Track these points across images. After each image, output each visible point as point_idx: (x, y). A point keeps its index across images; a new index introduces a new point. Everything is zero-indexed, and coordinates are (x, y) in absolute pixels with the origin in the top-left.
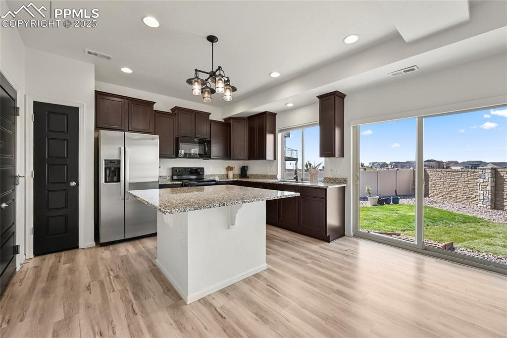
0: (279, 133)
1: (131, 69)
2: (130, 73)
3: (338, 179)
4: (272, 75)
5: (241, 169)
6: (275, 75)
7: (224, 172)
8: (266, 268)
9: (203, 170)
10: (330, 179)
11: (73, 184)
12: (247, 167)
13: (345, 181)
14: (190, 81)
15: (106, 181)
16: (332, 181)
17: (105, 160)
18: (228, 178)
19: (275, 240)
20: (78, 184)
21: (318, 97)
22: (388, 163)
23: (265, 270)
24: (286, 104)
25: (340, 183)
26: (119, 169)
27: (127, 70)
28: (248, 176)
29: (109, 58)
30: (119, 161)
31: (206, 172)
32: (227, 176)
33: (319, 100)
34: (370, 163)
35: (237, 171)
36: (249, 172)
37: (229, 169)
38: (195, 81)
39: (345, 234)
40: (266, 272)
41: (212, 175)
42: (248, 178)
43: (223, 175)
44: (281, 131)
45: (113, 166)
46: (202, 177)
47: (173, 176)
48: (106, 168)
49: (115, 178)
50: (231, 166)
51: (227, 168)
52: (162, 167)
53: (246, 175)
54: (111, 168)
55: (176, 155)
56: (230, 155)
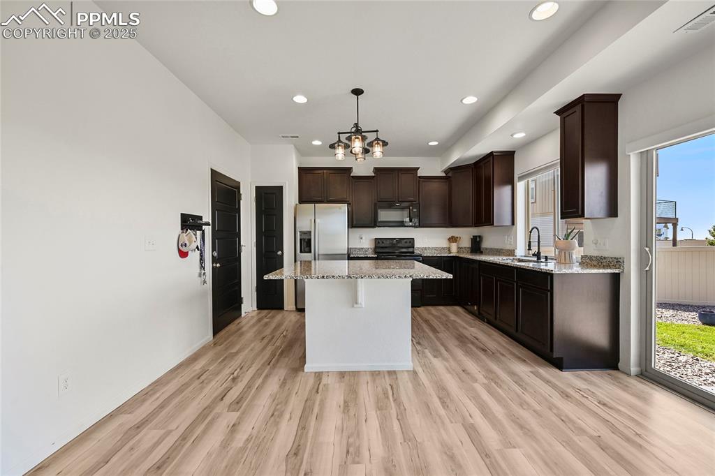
0: (519, 181)
1: (320, 140)
2: (319, 145)
3: (605, 258)
4: (464, 101)
5: (472, 239)
6: (470, 100)
7: (444, 244)
8: (412, 369)
9: (414, 241)
10: (591, 258)
11: (280, 253)
12: (480, 237)
13: (618, 262)
14: (332, 146)
15: (301, 252)
16: (595, 263)
17: (301, 232)
18: (450, 253)
19: (470, 345)
20: (283, 253)
21: (557, 113)
23: (407, 371)
24: (512, 135)
25: (608, 267)
26: (310, 240)
27: (317, 143)
28: (482, 250)
29: (297, 137)
30: (310, 232)
31: (418, 244)
32: (449, 249)
33: (558, 117)
35: (466, 243)
36: (486, 244)
37: (453, 239)
38: (339, 146)
39: (619, 367)
40: (406, 374)
41: (426, 249)
42: (481, 253)
43: (443, 248)
44: (521, 178)
45: (306, 237)
46: (411, 250)
47: (376, 247)
48: (301, 240)
49: (307, 249)
50: (456, 235)
51: (449, 239)
52: (364, 238)
53: (480, 248)
54: (304, 239)
55: (374, 223)
56: (450, 220)
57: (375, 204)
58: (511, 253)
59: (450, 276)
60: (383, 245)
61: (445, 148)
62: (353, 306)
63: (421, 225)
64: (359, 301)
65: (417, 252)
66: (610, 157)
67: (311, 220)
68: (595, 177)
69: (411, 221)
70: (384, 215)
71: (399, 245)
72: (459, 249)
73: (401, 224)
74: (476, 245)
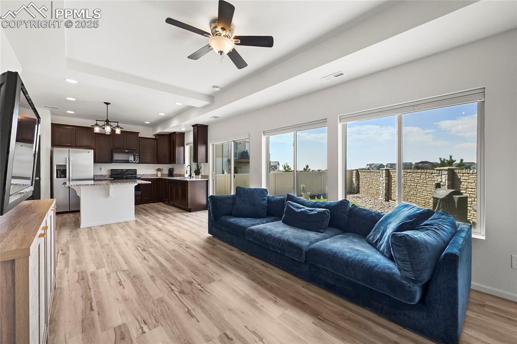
0: (186, 146)
2: (73, 113)
3: (205, 175)
5: (169, 170)
7: (154, 172)
8: (135, 220)
9: (136, 171)
11: (37, 179)
12: (172, 169)
13: (208, 176)
15: (57, 177)
17: (56, 165)
18: (157, 176)
20: (40, 179)
22: (385, 164)
23: (133, 221)
25: (206, 178)
26: (65, 170)
27: (70, 112)
29: (57, 108)
30: (65, 166)
31: (139, 172)
34: (368, 165)
35: (166, 172)
36: (175, 172)
37: (159, 170)
38: (96, 126)
41: (144, 175)
42: (173, 176)
43: (154, 175)
44: (187, 144)
45: (62, 168)
46: (134, 176)
47: (111, 175)
48: (57, 170)
49: (63, 176)
50: (160, 168)
51: (157, 170)
52: (103, 169)
53: (172, 174)
54: (60, 170)
55: (111, 161)
56: (157, 160)
57: (112, 151)
58: (183, 176)
59: (150, 182)
60: (116, 173)
61: (154, 125)
62: (107, 197)
63: (141, 162)
64: (110, 195)
65: (138, 176)
66: (206, 144)
67: (66, 158)
68: (201, 149)
69: (134, 160)
70: (117, 157)
71: (127, 173)
72: (162, 175)
73: (127, 162)
74: (171, 172)
